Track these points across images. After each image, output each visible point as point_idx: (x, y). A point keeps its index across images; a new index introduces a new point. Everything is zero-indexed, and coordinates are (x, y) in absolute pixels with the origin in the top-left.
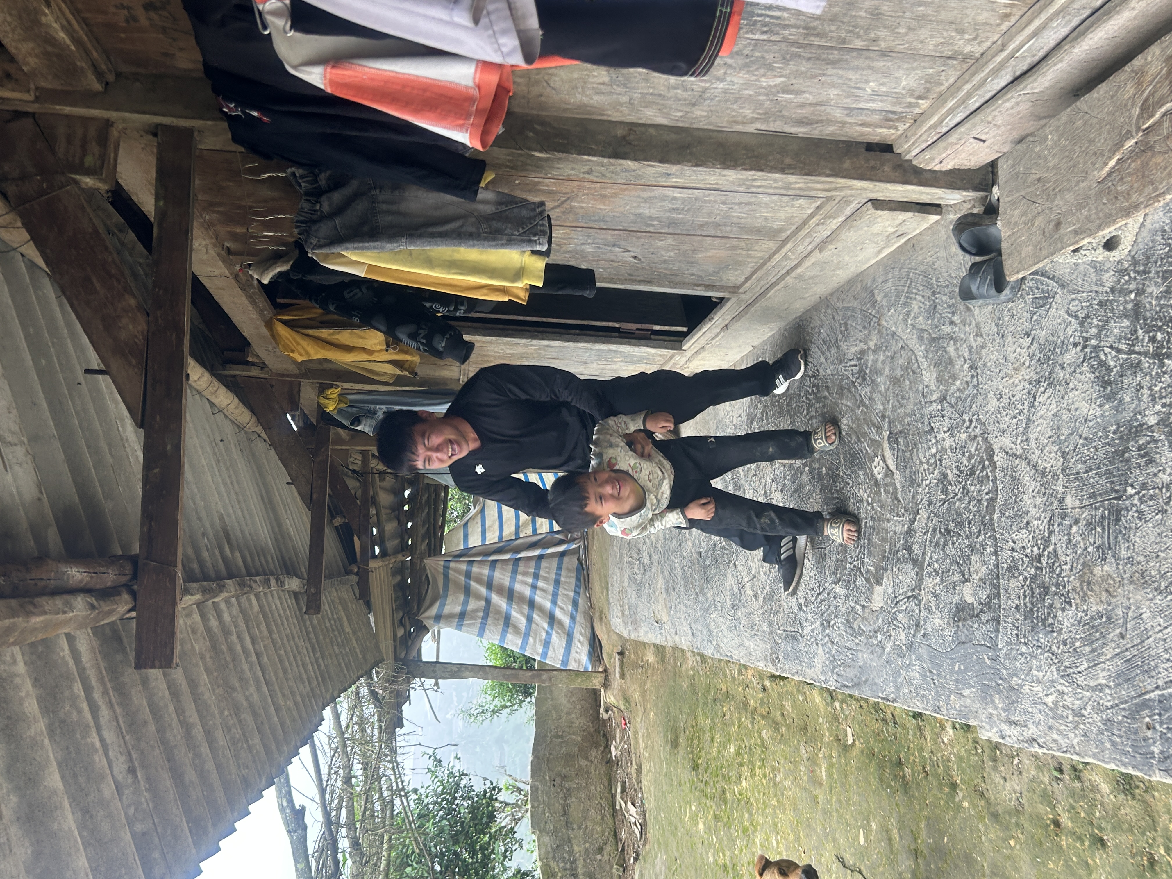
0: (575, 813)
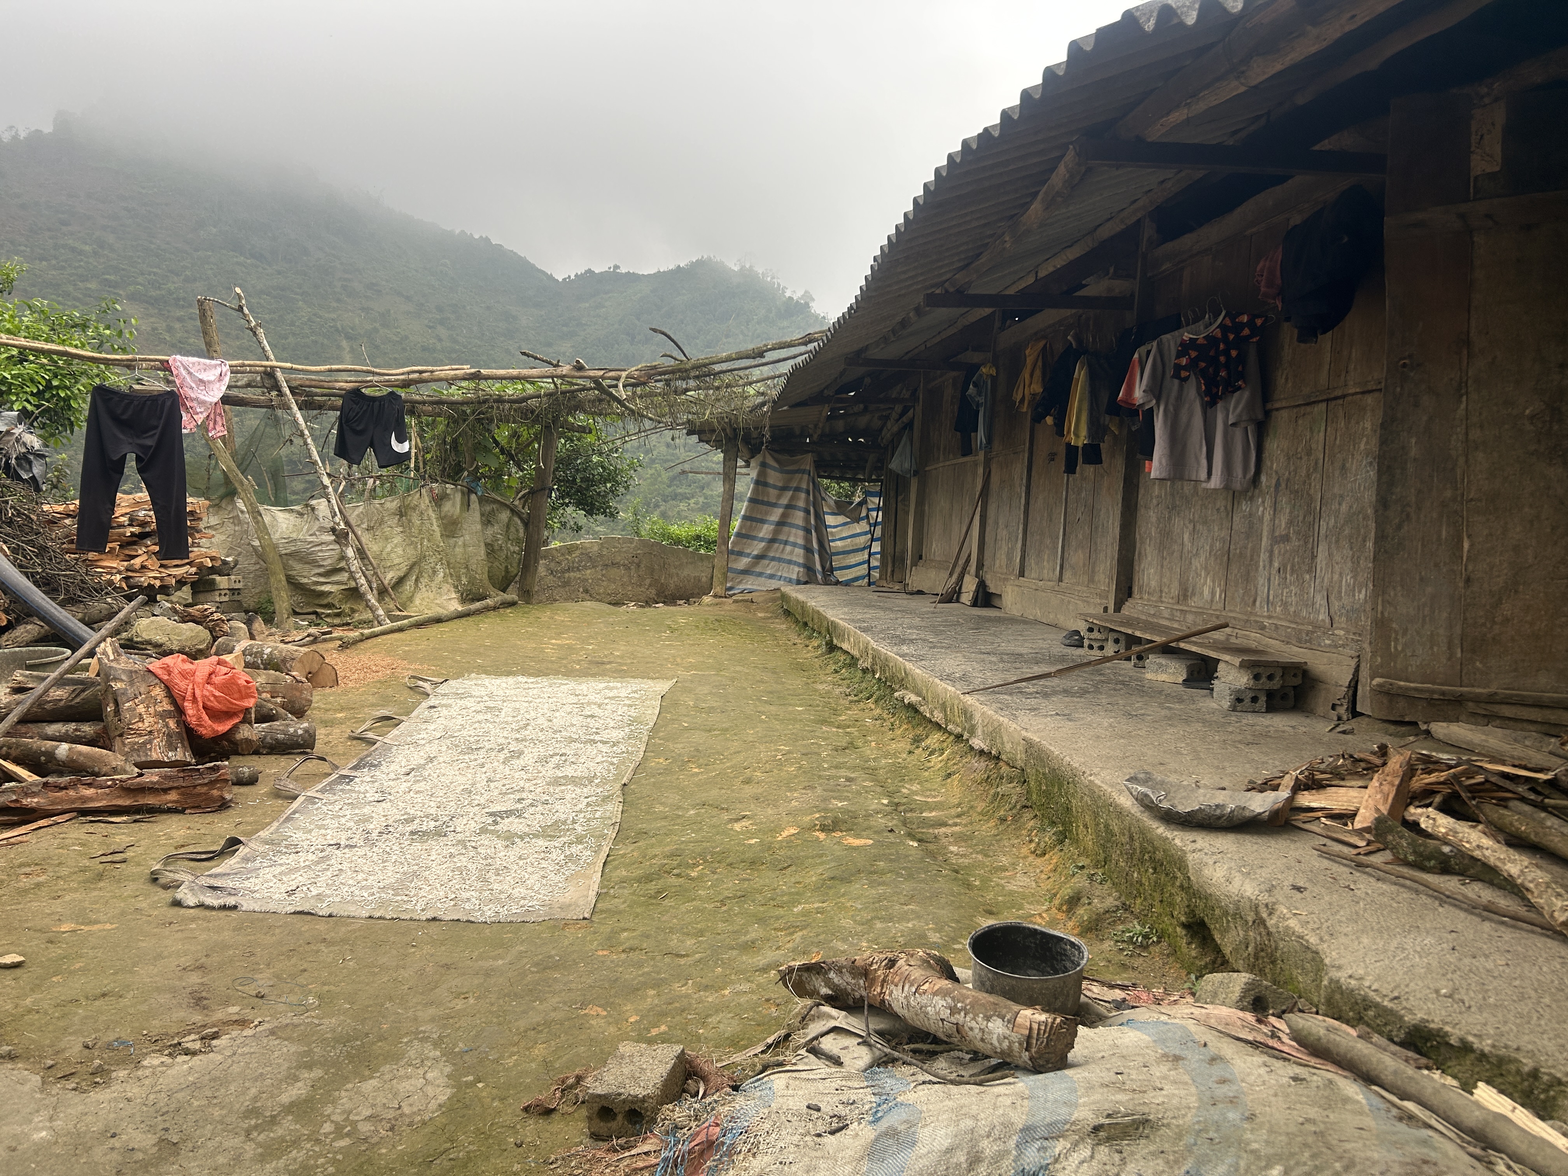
0: (614, 572)
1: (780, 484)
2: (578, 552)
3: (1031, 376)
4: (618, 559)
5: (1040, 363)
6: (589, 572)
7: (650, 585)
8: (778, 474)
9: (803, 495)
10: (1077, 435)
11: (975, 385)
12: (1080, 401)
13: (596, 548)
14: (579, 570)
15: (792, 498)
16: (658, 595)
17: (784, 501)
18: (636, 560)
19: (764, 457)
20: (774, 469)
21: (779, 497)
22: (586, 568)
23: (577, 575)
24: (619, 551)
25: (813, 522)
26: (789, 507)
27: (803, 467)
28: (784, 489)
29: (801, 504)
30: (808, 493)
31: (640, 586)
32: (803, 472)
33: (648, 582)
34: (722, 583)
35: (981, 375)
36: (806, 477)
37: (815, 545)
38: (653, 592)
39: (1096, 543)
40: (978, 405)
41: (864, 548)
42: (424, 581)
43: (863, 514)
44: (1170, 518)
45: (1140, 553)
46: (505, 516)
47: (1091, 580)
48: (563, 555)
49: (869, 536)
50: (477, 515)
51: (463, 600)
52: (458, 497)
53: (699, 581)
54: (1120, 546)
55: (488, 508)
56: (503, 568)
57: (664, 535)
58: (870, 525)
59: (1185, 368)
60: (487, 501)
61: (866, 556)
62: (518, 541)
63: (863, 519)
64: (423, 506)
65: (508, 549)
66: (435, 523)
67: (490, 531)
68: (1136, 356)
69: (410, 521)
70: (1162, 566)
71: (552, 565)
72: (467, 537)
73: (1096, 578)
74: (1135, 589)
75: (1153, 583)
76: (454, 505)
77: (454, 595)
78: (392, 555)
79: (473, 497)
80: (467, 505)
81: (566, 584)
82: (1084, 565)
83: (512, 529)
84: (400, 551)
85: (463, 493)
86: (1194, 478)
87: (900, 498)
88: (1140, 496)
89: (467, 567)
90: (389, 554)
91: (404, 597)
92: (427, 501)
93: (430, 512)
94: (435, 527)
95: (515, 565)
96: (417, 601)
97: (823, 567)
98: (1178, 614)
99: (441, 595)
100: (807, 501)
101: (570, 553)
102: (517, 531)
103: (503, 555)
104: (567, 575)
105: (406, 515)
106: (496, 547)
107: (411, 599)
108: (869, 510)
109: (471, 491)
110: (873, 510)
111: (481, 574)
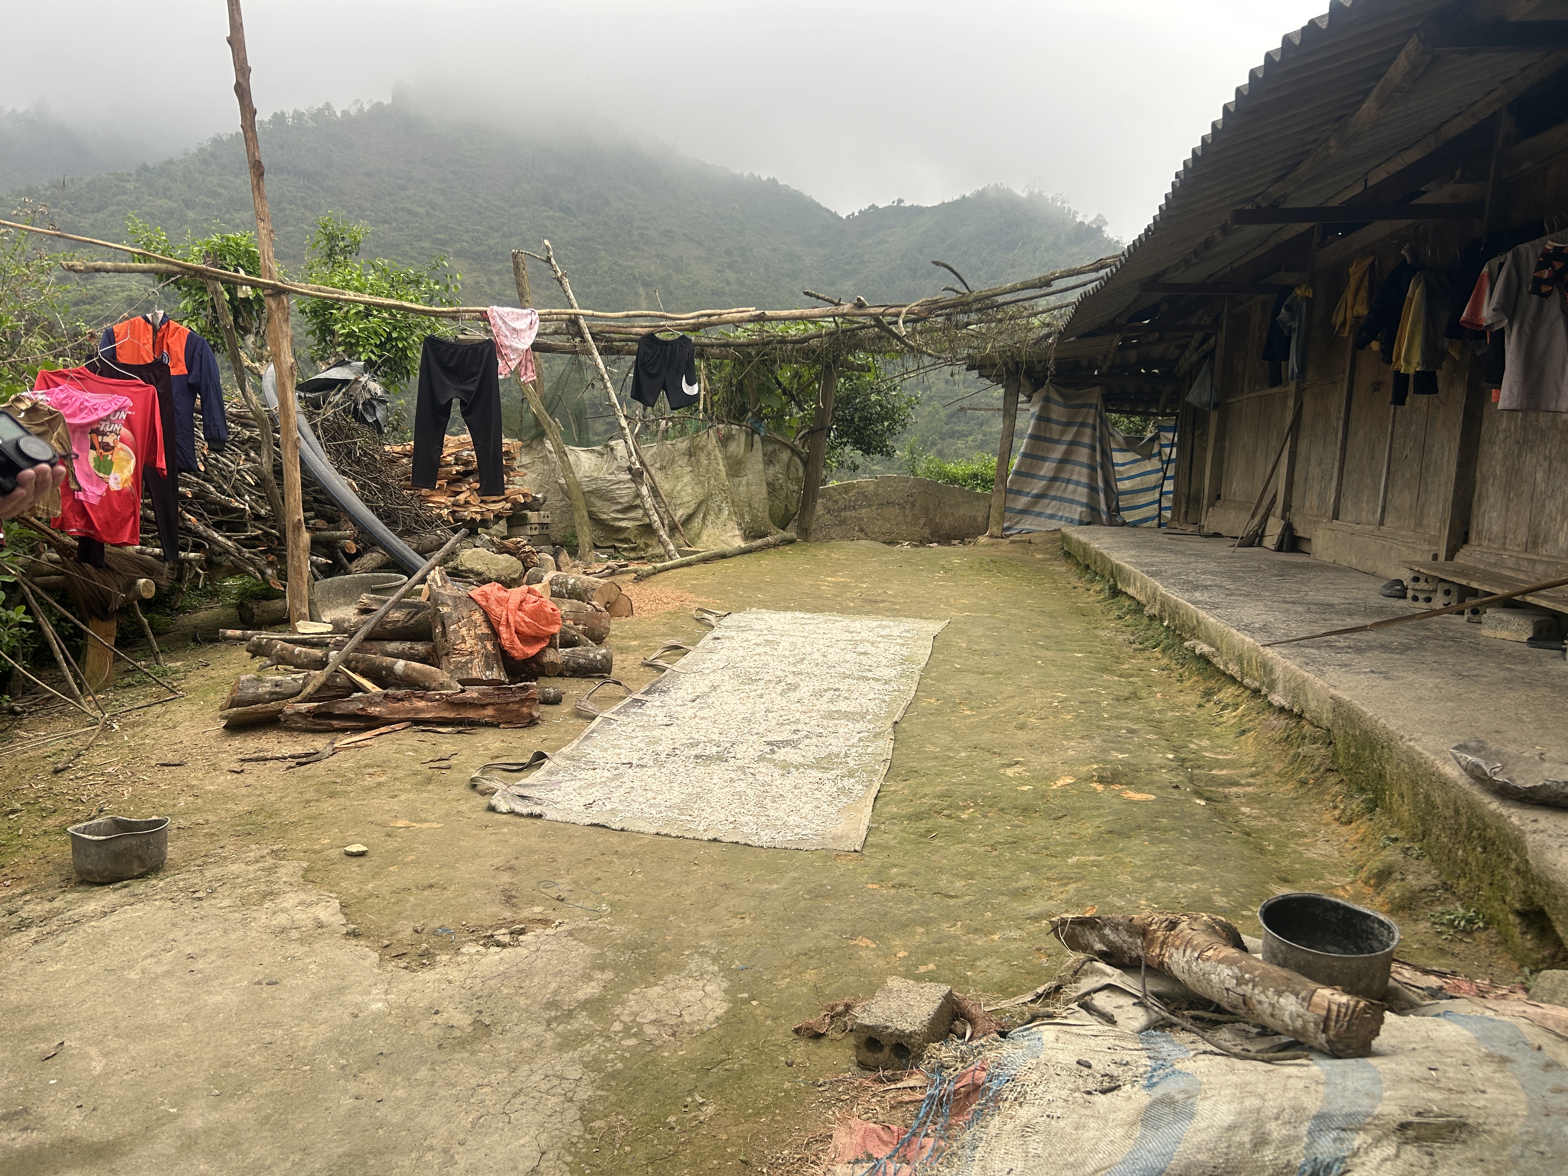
0: (889, 511)
1: (1064, 420)
2: (853, 492)
3: (1355, 296)
4: (893, 498)
5: (1366, 283)
6: (864, 510)
7: (925, 525)
8: (1062, 409)
9: (1088, 431)
10: (1408, 361)
11: (1288, 308)
12: (1414, 324)
13: (872, 488)
14: (854, 509)
15: (1077, 434)
16: (932, 534)
17: (1068, 437)
18: (911, 499)
19: (1048, 391)
20: (1058, 403)
21: (1063, 433)
22: (861, 506)
23: (853, 513)
24: (895, 490)
25: (1098, 458)
26: (1073, 443)
27: (1089, 401)
28: (1068, 424)
29: (1087, 440)
30: (1094, 428)
31: (915, 525)
32: (1090, 406)
33: (922, 521)
34: (998, 523)
35: (1295, 298)
36: (1093, 411)
37: (1101, 484)
38: (927, 532)
39: (1426, 483)
40: (1291, 331)
41: (1155, 487)
42: (711, 518)
43: (1156, 450)
44: (1519, 455)
45: (1480, 495)
46: (785, 455)
47: (1419, 524)
48: (840, 494)
49: (1161, 474)
50: (760, 455)
51: (746, 537)
52: (743, 437)
53: (975, 520)
54: (1456, 486)
55: (770, 448)
56: (783, 506)
57: (940, 474)
58: (1163, 462)
59: (1546, 282)
60: (769, 441)
61: (1157, 496)
62: (798, 480)
63: (1154, 456)
64: (710, 447)
65: (788, 488)
66: (721, 463)
67: (771, 471)
68: (1485, 269)
69: (698, 461)
70: (1507, 509)
71: (830, 504)
72: (750, 476)
73: (1425, 522)
74: (1473, 535)
75: (1495, 529)
76: (738, 445)
77: (737, 532)
78: (682, 493)
79: (756, 437)
80: (750, 445)
81: (843, 522)
82: (1411, 507)
83: (792, 469)
84: (689, 489)
85: (747, 433)
86: (1552, 408)
87: (1197, 433)
88: (1483, 431)
89: (750, 506)
90: (679, 492)
91: (692, 533)
92: (714, 442)
93: (717, 452)
94: (721, 467)
95: (794, 503)
96: (704, 538)
97: (1108, 507)
98: (1525, 563)
99: (726, 532)
100: (1093, 437)
101: (846, 492)
102: (797, 470)
103: (783, 494)
104: (843, 514)
105: (695, 455)
106: (777, 487)
107: (698, 535)
108: (1162, 446)
109: (754, 431)
110: (1166, 446)
111: (763, 513)
